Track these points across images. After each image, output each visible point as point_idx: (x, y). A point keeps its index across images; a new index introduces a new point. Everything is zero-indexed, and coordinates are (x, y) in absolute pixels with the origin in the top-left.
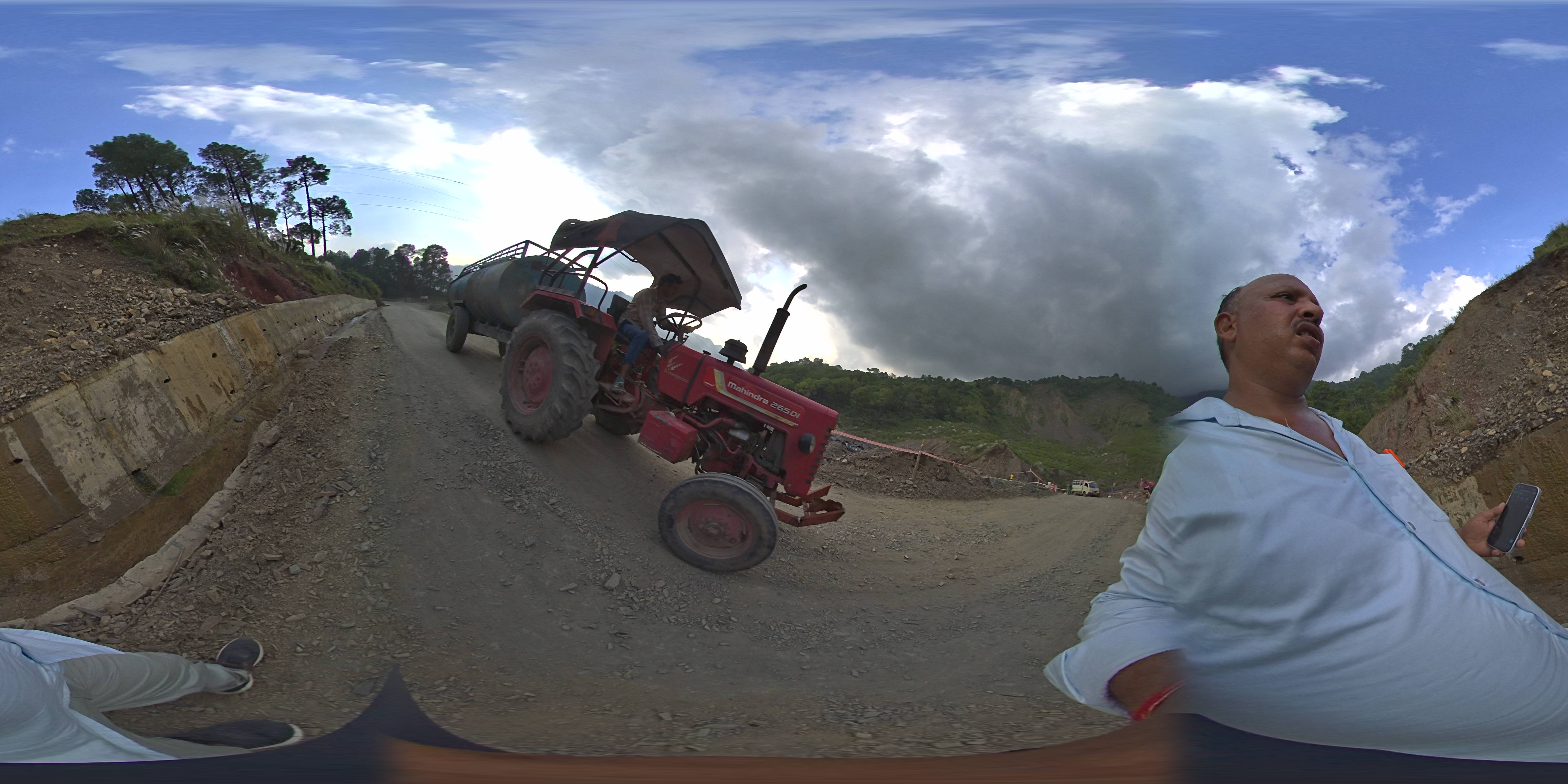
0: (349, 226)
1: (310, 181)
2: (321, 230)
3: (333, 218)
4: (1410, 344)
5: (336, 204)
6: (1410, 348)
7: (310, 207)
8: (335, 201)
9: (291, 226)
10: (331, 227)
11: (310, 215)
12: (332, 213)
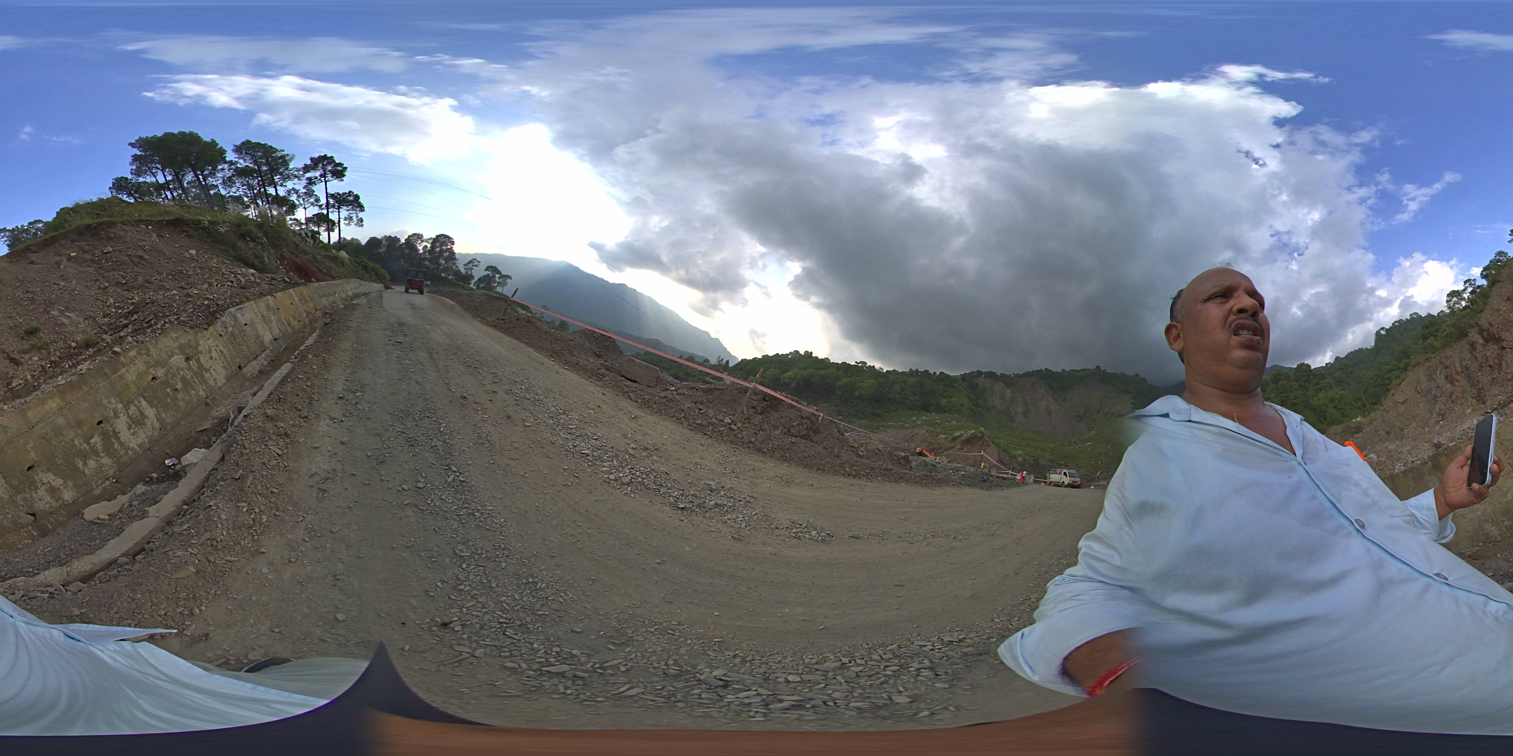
0: (361, 219)
1: (329, 177)
2: (336, 221)
3: (348, 210)
4: (1383, 329)
5: (351, 198)
6: (1383, 332)
7: (327, 200)
8: (350, 196)
9: (309, 215)
10: (345, 219)
11: (327, 207)
12: (347, 206)
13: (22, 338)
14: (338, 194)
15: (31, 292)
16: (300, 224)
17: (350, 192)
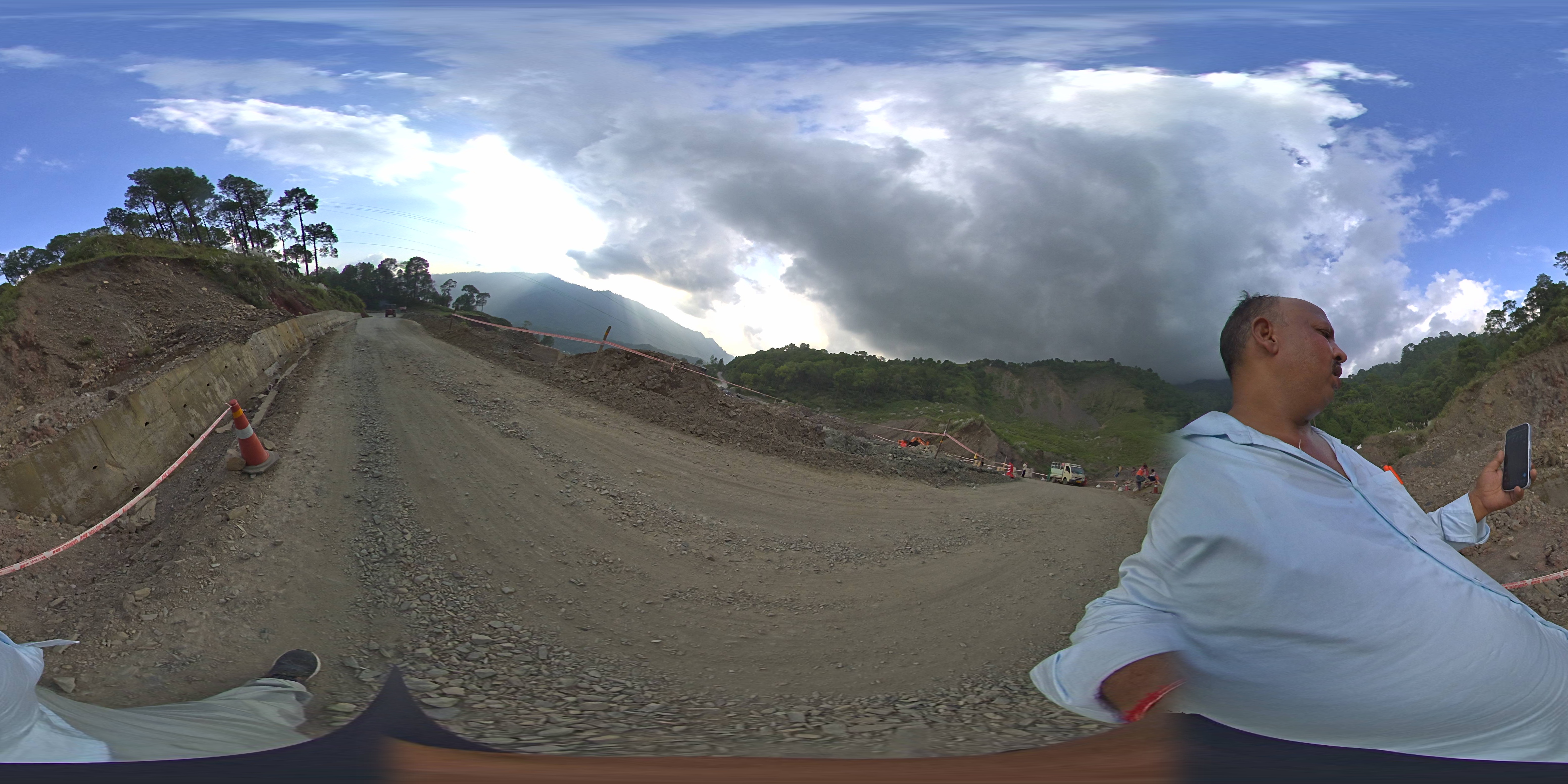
0: (336, 249)
1: (303, 209)
2: (313, 252)
3: (322, 242)
5: (325, 230)
6: (1411, 348)
7: (303, 232)
8: (323, 227)
9: (287, 247)
10: (321, 250)
11: (304, 239)
12: (322, 237)
13: (76, 348)
14: (312, 226)
15: (73, 311)
16: (279, 256)
17: (323, 223)
